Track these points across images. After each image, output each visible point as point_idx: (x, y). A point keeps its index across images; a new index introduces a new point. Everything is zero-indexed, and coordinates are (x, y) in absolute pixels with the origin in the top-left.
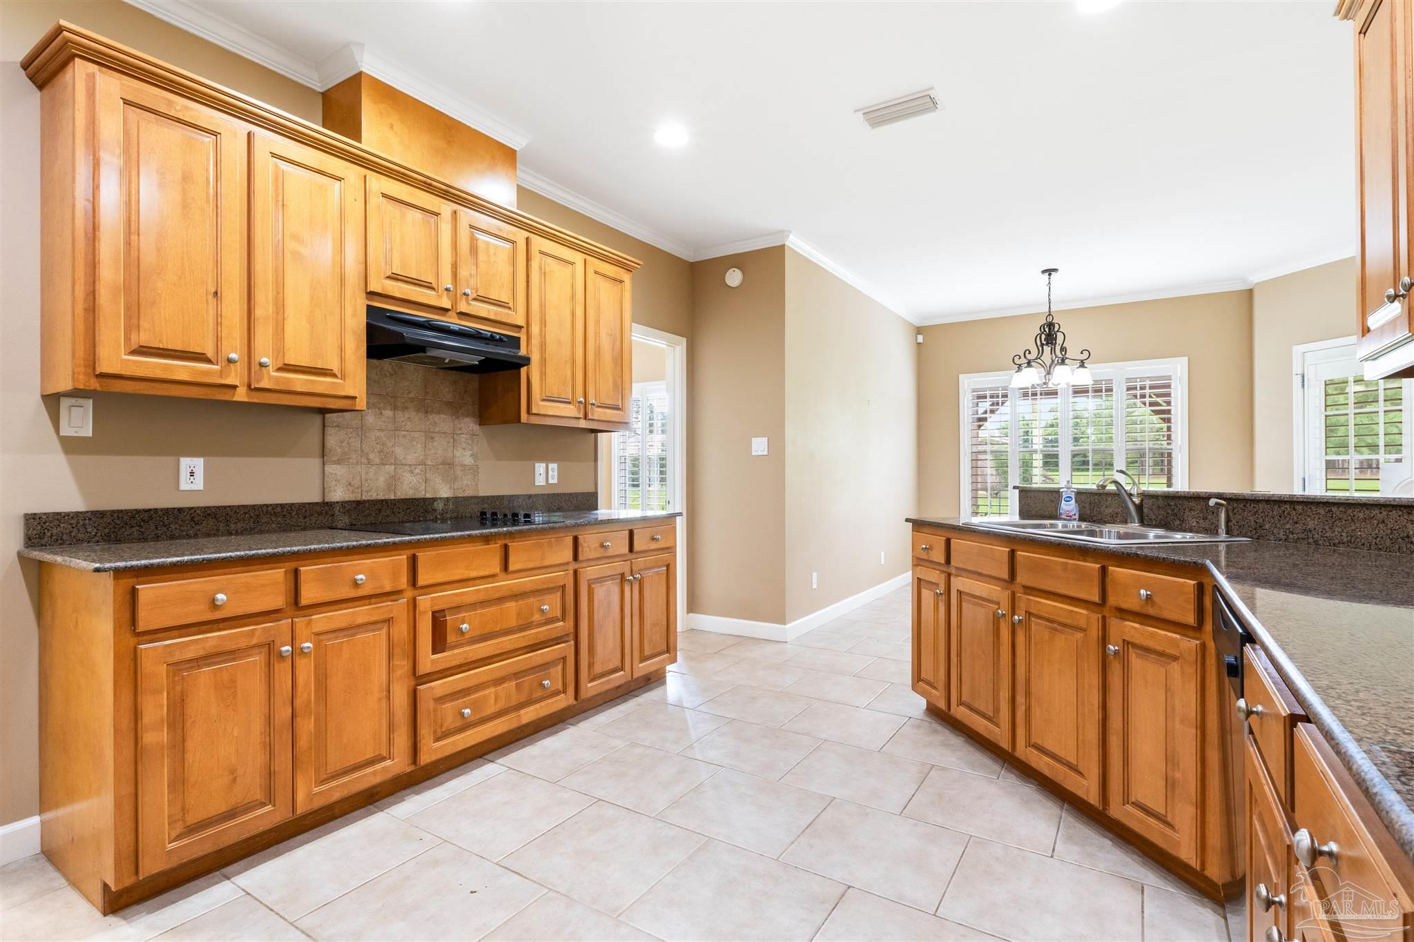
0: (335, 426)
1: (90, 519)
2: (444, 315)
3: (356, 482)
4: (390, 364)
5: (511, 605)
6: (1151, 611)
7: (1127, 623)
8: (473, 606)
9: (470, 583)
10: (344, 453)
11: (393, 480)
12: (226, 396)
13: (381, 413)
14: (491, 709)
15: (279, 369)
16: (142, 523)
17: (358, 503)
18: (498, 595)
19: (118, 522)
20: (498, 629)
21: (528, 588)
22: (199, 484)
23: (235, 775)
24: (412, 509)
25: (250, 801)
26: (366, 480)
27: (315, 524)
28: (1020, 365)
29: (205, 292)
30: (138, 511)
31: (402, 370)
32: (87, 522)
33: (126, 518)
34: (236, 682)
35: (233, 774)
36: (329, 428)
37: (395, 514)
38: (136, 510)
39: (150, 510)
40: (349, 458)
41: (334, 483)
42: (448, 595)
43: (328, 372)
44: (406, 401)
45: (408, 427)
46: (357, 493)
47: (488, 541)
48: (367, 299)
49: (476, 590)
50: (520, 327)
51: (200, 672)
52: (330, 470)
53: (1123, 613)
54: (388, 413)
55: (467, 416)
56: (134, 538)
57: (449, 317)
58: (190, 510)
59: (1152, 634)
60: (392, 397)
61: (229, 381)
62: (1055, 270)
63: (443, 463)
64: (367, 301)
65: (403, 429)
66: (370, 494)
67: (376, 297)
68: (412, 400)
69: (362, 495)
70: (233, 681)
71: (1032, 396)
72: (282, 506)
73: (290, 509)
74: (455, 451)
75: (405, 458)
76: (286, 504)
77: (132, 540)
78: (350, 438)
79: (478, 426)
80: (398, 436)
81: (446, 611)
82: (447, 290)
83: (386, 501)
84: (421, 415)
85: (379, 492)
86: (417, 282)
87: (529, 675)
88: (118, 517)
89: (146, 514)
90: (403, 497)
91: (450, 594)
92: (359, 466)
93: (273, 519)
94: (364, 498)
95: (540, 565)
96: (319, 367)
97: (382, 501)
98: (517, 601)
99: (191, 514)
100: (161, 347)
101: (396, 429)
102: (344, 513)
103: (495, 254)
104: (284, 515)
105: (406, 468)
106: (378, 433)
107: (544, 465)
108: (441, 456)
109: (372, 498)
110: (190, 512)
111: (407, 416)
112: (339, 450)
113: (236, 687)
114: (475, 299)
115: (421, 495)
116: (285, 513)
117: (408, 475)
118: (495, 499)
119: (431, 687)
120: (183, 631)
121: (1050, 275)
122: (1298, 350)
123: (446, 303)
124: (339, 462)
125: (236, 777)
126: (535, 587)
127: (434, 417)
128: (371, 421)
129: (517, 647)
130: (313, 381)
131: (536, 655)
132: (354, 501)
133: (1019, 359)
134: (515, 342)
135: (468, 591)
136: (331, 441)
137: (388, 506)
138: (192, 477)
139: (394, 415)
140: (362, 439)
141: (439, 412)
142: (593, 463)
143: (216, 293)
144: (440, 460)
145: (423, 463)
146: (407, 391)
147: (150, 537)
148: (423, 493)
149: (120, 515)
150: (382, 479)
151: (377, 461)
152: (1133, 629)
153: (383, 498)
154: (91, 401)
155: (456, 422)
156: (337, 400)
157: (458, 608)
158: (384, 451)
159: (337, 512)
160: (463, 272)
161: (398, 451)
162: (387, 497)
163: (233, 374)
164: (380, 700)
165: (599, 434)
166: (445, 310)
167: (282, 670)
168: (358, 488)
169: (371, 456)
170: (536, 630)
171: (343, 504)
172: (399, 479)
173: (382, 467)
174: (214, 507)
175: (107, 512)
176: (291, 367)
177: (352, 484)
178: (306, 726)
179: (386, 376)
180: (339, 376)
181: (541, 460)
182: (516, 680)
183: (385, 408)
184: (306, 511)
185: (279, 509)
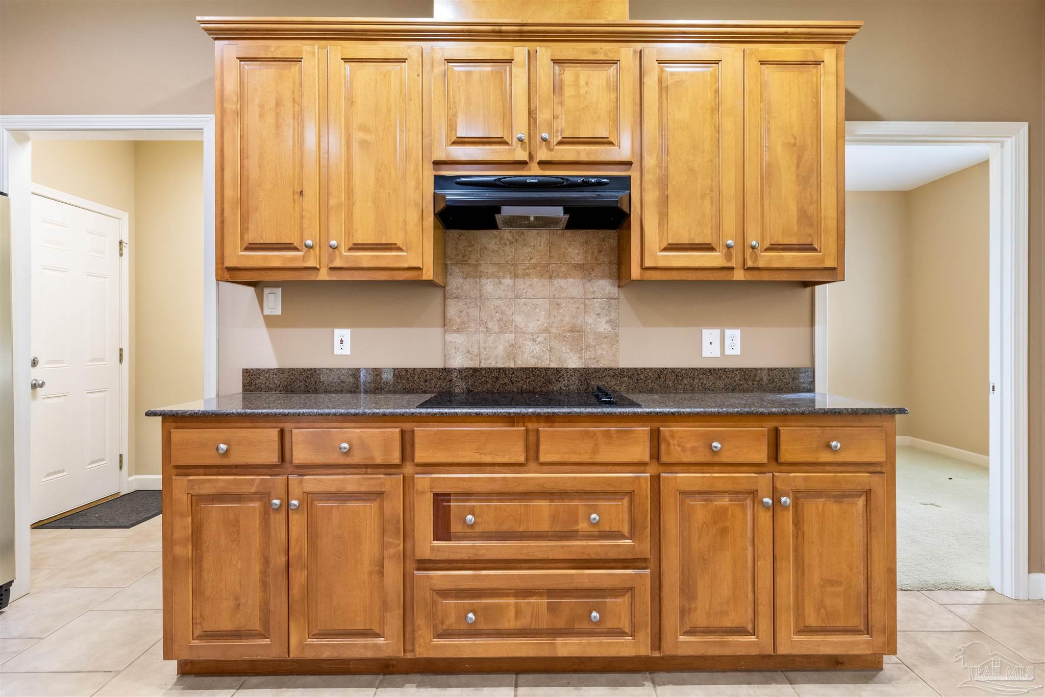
0: (454, 298)
1: (276, 374)
2: (522, 169)
3: (475, 350)
4: (510, 232)
5: (543, 504)
8: (488, 496)
9: (487, 468)
10: (463, 323)
11: (513, 348)
12: (312, 277)
13: (500, 282)
14: (509, 623)
15: (350, 249)
16: (307, 379)
17: (475, 370)
18: (521, 489)
19: (292, 377)
20: (521, 529)
21: (569, 487)
22: (346, 350)
23: (238, 603)
24: (532, 378)
25: (251, 629)
26: (485, 348)
27: (435, 387)
29: (292, 193)
30: (304, 370)
31: (522, 236)
32: (274, 376)
33: (297, 374)
34: (239, 521)
35: (237, 600)
36: (449, 300)
37: (513, 383)
38: (303, 369)
39: (311, 369)
40: (468, 327)
41: (453, 350)
42: (452, 478)
43: (393, 246)
44: (528, 268)
45: (529, 295)
46: (476, 360)
47: (514, 422)
48: (435, 170)
49: (490, 478)
50: (629, 163)
51: (213, 507)
52: (450, 339)
54: (508, 281)
55: (602, 278)
56: (301, 390)
57: (530, 170)
58: (337, 370)
60: (512, 265)
61: (310, 264)
63: (572, 331)
64: (433, 171)
65: (524, 297)
66: (489, 361)
67: (443, 166)
68: (534, 267)
69: (480, 362)
70: (237, 521)
72: (406, 370)
73: (412, 373)
74: (586, 317)
75: (526, 326)
76: (410, 369)
77: (300, 391)
78: (469, 308)
79: (617, 289)
80: (519, 304)
81: (452, 495)
82: (520, 140)
83: (504, 370)
84: (545, 281)
85: (498, 360)
86: (485, 140)
87: (572, 597)
88: (292, 374)
89: (309, 372)
90: (524, 366)
91: (455, 478)
92: (477, 335)
93: (399, 381)
94: (483, 365)
95: (590, 461)
96: (383, 243)
97: (500, 369)
98: (552, 500)
99: (338, 374)
100: (262, 242)
101: (517, 297)
102: (461, 379)
103: (587, 83)
104: (408, 379)
105: (527, 336)
106: (497, 302)
107: (719, 331)
108: (568, 324)
109: (491, 366)
110: (338, 372)
111: (528, 283)
112: (458, 320)
113: (239, 526)
114: (560, 143)
115: (545, 364)
116: (409, 376)
117: (529, 343)
118: (640, 372)
119: (428, 576)
120: (207, 471)
123: (522, 155)
124: (458, 331)
125: (239, 604)
126: (580, 487)
127: (560, 282)
128: (490, 290)
129: (551, 557)
130: (377, 257)
131: (582, 575)
132: (471, 368)
134: (624, 183)
135: (478, 478)
136: (452, 312)
137: (505, 374)
138: (342, 345)
139: (514, 283)
140: (480, 308)
141: (565, 277)
142: (808, 329)
143: (301, 192)
144: (567, 327)
145: (546, 330)
146: (529, 258)
147: (312, 389)
148: (548, 362)
149: (294, 372)
150: (501, 347)
151: (496, 329)
153: (503, 366)
154: (280, 288)
155: (588, 285)
156: (401, 272)
157: (467, 495)
158: (504, 319)
159: (454, 379)
160: (543, 116)
161: (519, 319)
162: (506, 365)
163: (312, 258)
164: (370, 573)
165: (817, 288)
166: (523, 164)
167: (278, 520)
168: (476, 356)
169: (490, 325)
170: (584, 543)
171: (460, 371)
172: (520, 347)
173: (501, 336)
174: (354, 369)
175: (286, 369)
176: (359, 246)
177: (471, 351)
178: (299, 577)
179: (506, 245)
180: (404, 249)
181: (712, 325)
182: (548, 597)
183: (504, 277)
184: (426, 376)
185: (403, 373)
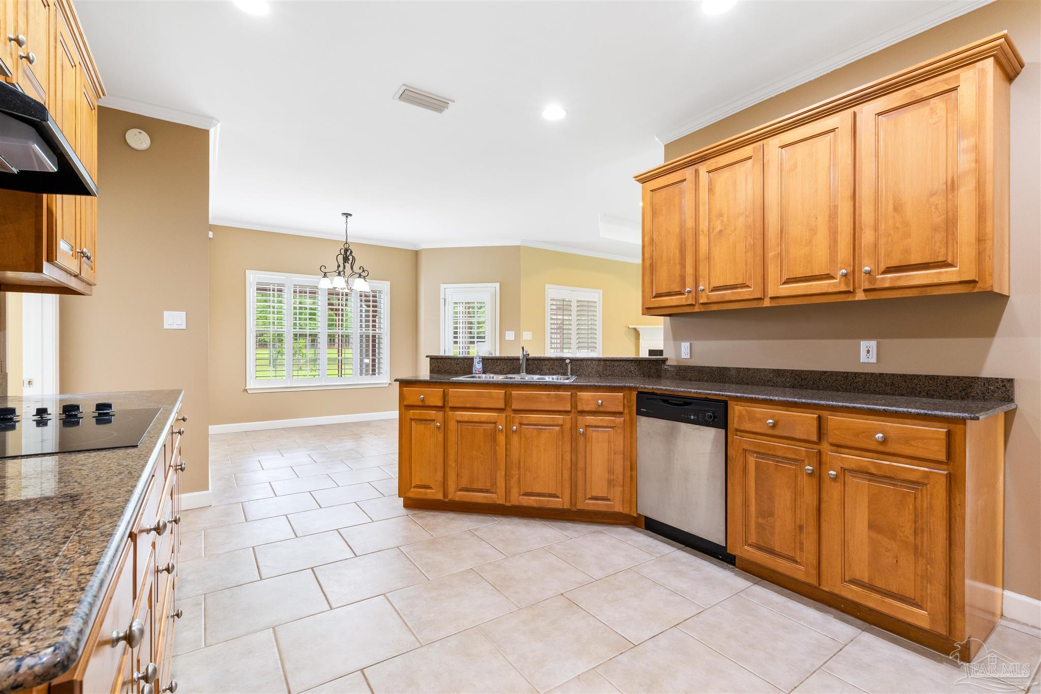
6: (601, 409)
7: (587, 417)
28: (325, 273)
53: (582, 412)
59: (602, 420)
62: (351, 215)
71: (299, 293)
121: (347, 217)
122: (443, 286)
133: (325, 268)
152: (590, 419)
